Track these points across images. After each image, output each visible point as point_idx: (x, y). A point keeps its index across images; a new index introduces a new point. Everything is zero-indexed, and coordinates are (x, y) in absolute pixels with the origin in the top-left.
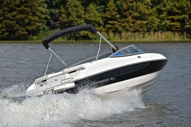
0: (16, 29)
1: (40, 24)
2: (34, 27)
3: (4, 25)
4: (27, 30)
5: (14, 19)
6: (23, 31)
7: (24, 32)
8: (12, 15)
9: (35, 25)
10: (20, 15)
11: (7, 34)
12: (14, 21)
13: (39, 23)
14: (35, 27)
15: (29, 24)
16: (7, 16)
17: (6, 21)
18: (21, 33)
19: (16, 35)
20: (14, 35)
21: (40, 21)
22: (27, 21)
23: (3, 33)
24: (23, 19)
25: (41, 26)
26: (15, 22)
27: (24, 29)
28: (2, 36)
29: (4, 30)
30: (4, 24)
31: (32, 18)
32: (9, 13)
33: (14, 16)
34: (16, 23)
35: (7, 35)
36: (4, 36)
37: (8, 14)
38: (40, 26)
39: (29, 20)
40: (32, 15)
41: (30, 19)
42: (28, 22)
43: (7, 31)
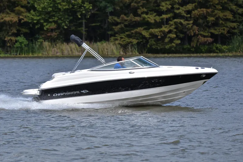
0: (192, 34)
1: (235, 24)
2: (224, 29)
3: (173, 27)
4: (212, 35)
5: (190, 17)
6: (204, 36)
7: (206, 39)
8: (187, 9)
9: (227, 27)
10: (199, 10)
11: (179, 42)
12: (189, 21)
13: (233, 22)
14: (226, 29)
15: (215, 24)
16: (177, 11)
17: (175, 20)
18: (202, 39)
19: (194, 44)
20: (190, 44)
21: (235, 20)
22: (211, 19)
23: (172, 40)
24: (205, 17)
25: (236, 27)
26: (191, 22)
27: (206, 34)
28: (170, 45)
29: (173, 36)
30: (172, 25)
31: (221, 15)
32: (181, 8)
33: (189, 12)
34: (193, 24)
35: (177, 45)
36: (173, 46)
37: (179, 9)
38: (234, 28)
39: (215, 17)
40: (220, 10)
41: (217, 16)
42: (213, 20)
43: (178, 37)
